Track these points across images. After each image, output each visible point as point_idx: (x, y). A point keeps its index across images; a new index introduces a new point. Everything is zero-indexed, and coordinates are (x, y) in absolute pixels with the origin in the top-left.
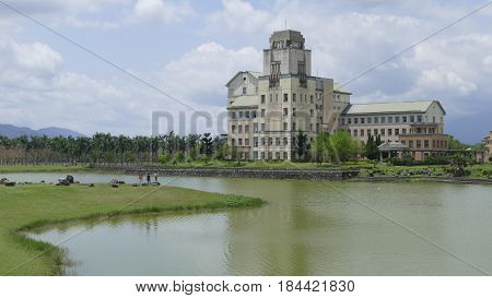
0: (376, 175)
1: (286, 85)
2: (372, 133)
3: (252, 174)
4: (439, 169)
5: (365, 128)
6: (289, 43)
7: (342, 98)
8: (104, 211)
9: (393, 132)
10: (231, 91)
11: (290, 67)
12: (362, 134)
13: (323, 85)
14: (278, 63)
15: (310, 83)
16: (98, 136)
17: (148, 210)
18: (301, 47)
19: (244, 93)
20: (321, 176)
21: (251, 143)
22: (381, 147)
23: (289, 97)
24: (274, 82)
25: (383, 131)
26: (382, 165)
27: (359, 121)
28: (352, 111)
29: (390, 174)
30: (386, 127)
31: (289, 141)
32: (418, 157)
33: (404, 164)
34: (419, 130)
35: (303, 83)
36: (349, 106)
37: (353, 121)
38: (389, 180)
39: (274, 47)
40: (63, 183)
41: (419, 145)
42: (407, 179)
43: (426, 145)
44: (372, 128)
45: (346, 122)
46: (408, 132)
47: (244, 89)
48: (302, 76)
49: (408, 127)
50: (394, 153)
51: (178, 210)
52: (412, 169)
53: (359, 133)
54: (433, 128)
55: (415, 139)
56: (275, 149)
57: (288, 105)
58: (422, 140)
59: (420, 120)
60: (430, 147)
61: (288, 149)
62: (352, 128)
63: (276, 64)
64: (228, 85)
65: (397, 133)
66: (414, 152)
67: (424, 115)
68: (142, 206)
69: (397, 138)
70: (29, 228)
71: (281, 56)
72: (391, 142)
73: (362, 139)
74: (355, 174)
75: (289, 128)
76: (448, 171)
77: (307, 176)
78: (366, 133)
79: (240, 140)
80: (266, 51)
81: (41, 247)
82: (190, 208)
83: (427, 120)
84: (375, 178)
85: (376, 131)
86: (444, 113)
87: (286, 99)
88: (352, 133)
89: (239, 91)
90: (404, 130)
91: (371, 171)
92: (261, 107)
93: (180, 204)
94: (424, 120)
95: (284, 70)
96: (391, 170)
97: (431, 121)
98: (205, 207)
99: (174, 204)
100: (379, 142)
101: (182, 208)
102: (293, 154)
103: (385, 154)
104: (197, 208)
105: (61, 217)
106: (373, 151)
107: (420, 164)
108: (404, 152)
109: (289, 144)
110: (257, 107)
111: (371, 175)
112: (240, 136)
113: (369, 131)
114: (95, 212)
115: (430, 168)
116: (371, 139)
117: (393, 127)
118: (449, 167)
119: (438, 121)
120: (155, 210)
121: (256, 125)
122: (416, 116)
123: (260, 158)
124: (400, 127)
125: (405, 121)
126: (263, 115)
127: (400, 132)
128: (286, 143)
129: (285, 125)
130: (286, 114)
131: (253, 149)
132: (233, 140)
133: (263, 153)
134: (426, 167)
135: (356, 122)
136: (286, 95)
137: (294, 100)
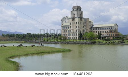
0: (100, 43)
1: (77, 20)
2: (99, 32)
4: (117, 41)
5: (97, 31)
6: (77, 9)
7: (91, 23)
8: (30, 53)
9: (105, 32)
10: (62, 22)
11: (78, 15)
12: (97, 33)
13: (86, 20)
14: (75, 14)
15: (83, 19)
16: (28, 34)
17: (41, 53)
18: (81, 10)
19: (66, 22)
20: (86, 43)
21: (68, 35)
22: (102, 36)
23: (78, 23)
24: (73, 19)
25: (102, 31)
26: (102, 40)
27: (96, 29)
28: (94, 26)
29: (104, 43)
30: (103, 31)
32: (111, 38)
33: (108, 40)
34: (111, 31)
35: (81, 19)
36: (93, 25)
37: (94, 29)
38: (104, 44)
39: (73, 10)
40: (19, 46)
41: (111, 35)
42: (108, 44)
43: (113, 35)
44: (99, 31)
45: (92, 29)
46: (109, 32)
48: (81, 18)
49: (108, 30)
50: (105, 37)
51: (49, 53)
52: (110, 41)
53: (96, 32)
54: (115, 31)
55: (110, 34)
56: (74, 36)
57: (77, 25)
58: (112, 34)
59: (112, 29)
60: (114, 36)
61: (77, 37)
62: (94, 31)
63: (74, 15)
64: (61, 20)
65: (106, 32)
66: (110, 37)
67: (113, 27)
68: (39, 52)
69: (106, 33)
70: (10, 57)
71: (75, 12)
72: (104, 34)
73: (97, 34)
74: (95, 43)
75: (78, 31)
78: (98, 32)
80: (71, 11)
81: (14, 62)
82: (52, 52)
83: (114, 29)
84: (100, 44)
85: (100, 31)
86: (118, 27)
87: (77, 24)
88: (94, 32)
89: (64, 22)
90: (108, 31)
91: (99, 42)
92: (70, 26)
93: (49, 51)
94: (113, 29)
95: (76, 16)
96: (104, 42)
97: (115, 29)
98: (56, 52)
99: (48, 51)
100: (101, 34)
101: (50, 52)
102: (78, 38)
103: (103, 38)
104: (54, 52)
105: (19, 55)
106: (100, 37)
107: (112, 40)
108: (108, 37)
111: (99, 43)
112: (65, 33)
113: (98, 31)
114: (27, 53)
115: (115, 41)
116: (99, 34)
117: (105, 31)
118: (119, 41)
119: (116, 29)
120: (43, 53)
121: (69, 30)
122: (111, 28)
123: (70, 39)
124: (107, 31)
125: (108, 29)
126: (71, 28)
127: (107, 32)
128: (77, 35)
129: (77, 30)
130: (77, 27)
131: (68, 37)
132: (63, 34)
133: (71, 38)
134: (113, 41)
135: (95, 29)
136: (77, 22)
137: (79, 24)
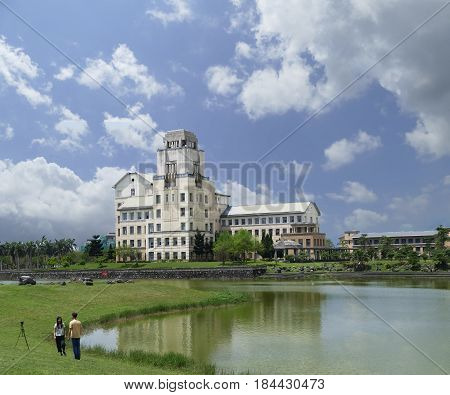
0: (283, 272)
3: (155, 274)
4: (337, 265)
5: (247, 229)
6: (184, 143)
9: (274, 232)
10: (118, 192)
12: (257, 234)
14: (174, 163)
18: (195, 147)
19: (133, 194)
20: (230, 274)
21: (146, 244)
22: (276, 246)
23: (186, 197)
24: (169, 181)
27: (240, 222)
31: (187, 241)
34: (299, 229)
36: (229, 208)
37: (233, 222)
39: (168, 147)
43: (308, 244)
44: (253, 228)
45: (227, 224)
46: (288, 232)
47: (133, 190)
49: (288, 226)
52: (312, 265)
54: (312, 227)
55: (297, 238)
56: (171, 249)
57: (185, 204)
58: (304, 238)
59: (300, 220)
60: (312, 246)
61: (186, 249)
62: (234, 230)
63: (171, 164)
64: (115, 187)
65: (277, 234)
67: (303, 216)
69: (278, 237)
71: (177, 156)
73: (257, 238)
74: (264, 271)
75: (187, 228)
76: (349, 266)
77: (215, 275)
78: (260, 233)
79: (132, 241)
80: (160, 150)
83: (306, 220)
85: (271, 230)
86: (319, 213)
87: (183, 199)
89: (126, 192)
90: (285, 230)
92: (156, 207)
94: (303, 221)
96: (295, 267)
97: (308, 221)
102: (191, 253)
103: (280, 253)
106: (268, 250)
107: (317, 260)
108: (295, 250)
109: (187, 243)
110: (151, 208)
111: (280, 271)
112: (132, 237)
113: (263, 231)
115: (329, 264)
117: (274, 228)
118: (350, 262)
119: (314, 222)
121: (151, 225)
122: (295, 217)
123: (155, 259)
124: (281, 227)
125: (285, 221)
126: (158, 215)
127: (281, 232)
128: (184, 243)
129: (183, 225)
130: (183, 214)
131: (148, 250)
132: (125, 242)
133: (159, 254)
134: (323, 263)
135: (237, 223)
136: (183, 195)
137: (191, 200)
